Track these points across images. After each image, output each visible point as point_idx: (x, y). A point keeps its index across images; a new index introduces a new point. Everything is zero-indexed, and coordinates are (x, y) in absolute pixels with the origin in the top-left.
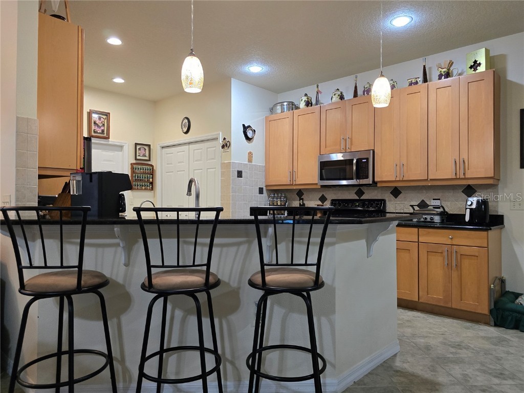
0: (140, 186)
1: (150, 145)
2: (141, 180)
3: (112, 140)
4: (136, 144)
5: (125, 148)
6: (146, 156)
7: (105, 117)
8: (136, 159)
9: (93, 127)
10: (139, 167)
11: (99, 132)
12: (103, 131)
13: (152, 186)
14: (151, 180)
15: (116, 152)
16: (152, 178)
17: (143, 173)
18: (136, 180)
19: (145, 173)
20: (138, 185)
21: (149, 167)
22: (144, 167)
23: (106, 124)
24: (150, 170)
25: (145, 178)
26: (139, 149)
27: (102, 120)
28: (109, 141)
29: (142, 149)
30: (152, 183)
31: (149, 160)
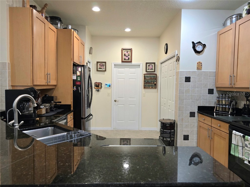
0: (149, 86)
1: (155, 63)
2: (149, 83)
3: (134, 62)
4: (147, 63)
5: (141, 66)
6: (153, 69)
7: (129, 51)
8: (146, 71)
9: (124, 57)
10: (148, 75)
11: (126, 59)
12: (129, 58)
13: (156, 86)
14: (155, 83)
15: (137, 69)
16: (156, 81)
17: (150, 79)
18: (146, 83)
19: (152, 79)
20: (147, 86)
21: (154, 75)
22: (151, 75)
23: (130, 55)
24: (155, 77)
25: (152, 81)
26: (149, 66)
27: (128, 52)
28: (132, 64)
29: (150, 66)
30: (156, 85)
31: (155, 71)
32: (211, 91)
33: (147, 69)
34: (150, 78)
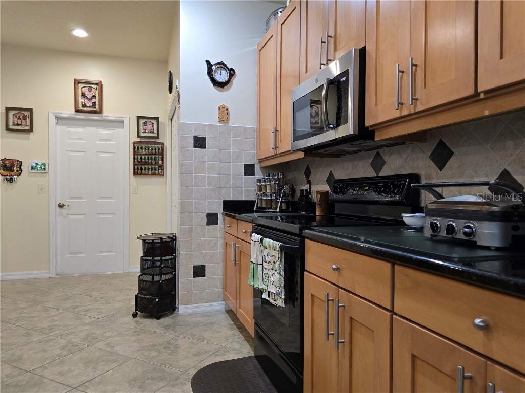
0: (145, 170)
1: (159, 118)
2: (145, 162)
3: (107, 113)
4: (139, 118)
5: (126, 123)
6: (153, 132)
7: (95, 87)
8: (139, 136)
9: (81, 100)
10: (143, 146)
11: (88, 105)
12: (94, 104)
13: (163, 170)
14: (161, 162)
15: (116, 130)
16: (162, 160)
17: (149, 154)
18: (139, 162)
20: (141, 169)
21: (153, 146)
22: (150, 146)
23: (97, 96)
24: (159, 149)
25: (152, 159)
26: (145, 124)
27: (93, 90)
28: (102, 117)
29: (148, 124)
30: (161, 167)
31: (158, 137)
32: (249, 170)
33: (141, 130)
34: (147, 150)
